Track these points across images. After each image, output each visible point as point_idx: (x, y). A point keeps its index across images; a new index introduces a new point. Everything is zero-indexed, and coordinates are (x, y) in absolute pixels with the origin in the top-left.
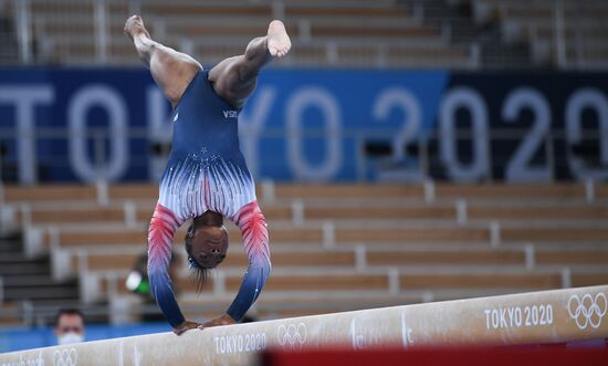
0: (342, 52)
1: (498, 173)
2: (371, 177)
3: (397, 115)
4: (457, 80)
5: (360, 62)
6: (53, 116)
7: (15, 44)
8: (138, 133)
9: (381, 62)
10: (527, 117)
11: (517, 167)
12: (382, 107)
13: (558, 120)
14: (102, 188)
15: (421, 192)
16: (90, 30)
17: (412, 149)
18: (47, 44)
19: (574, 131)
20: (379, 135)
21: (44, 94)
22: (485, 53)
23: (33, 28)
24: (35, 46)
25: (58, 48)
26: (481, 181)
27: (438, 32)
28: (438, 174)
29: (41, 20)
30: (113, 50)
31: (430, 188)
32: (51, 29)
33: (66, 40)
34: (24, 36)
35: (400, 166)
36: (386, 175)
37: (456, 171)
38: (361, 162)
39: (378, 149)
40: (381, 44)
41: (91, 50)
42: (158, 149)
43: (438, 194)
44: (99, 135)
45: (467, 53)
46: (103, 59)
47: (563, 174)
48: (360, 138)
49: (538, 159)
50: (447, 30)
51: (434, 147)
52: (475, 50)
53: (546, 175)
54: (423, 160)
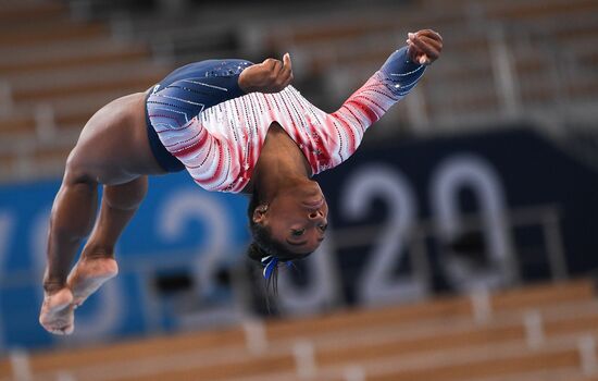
1: (349, 295)
2: (168, 325)
10: (379, 209)
11: (376, 283)
12: (172, 219)
13: (424, 208)
15: (239, 337)
17: (223, 277)
19: (448, 221)
26: (325, 310)
43: (270, 337)
47: (441, 286)
49: (403, 268)
53: (414, 290)
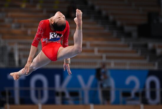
0: (116, 64)
3: (133, 84)
4: (151, 73)
5: (121, 67)
7: (14, 61)
8: (52, 89)
9: (128, 67)
12: (128, 81)
14: (40, 106)
17: (137, 94)
20: (126, 90)
22: (159, 65)
23: (19, 56)
24: (20, 61)
27: (145, 58)
28: (145, 102)
29: (22, 54)
31: (142, 106)
32: (24, 56)
34: (17, 58)
35: (133, 99)
36: (129, 102)
37: (150, 101)
38: (121, 98)
39: (126, 94)
40: (128, 62)
42: (57, 94)
44: (39, 89)
45: (154, 65)
48: (121, 90)
50: (148, 58)
51: (144, 94)
52: (157, 64)
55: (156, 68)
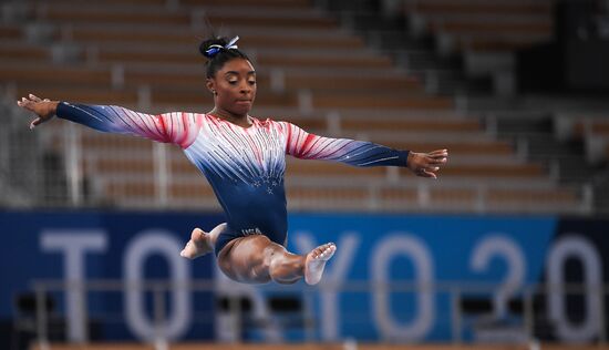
0: (434, 194)
2: (468, 337)
3: (499, 267)
4: (568, 226)
5: (456, 205)
6: (105, 265)
7: (64, 183)
9: (480, 206)
12: (480, 258)
16: (149, 167)
17: (515, 306)
18: (100, 183)
20: (476, 289)
21: (96, 241)
23: (84, 165)
24: (85, 185)
25: (111, 188)
27: (546, 171)
28: (545, 333)
29: (93, 157)
30: (175, 190)
32: (103, 167)
33: (120, 179)
34: (74, 174)
35: (501, 324)
36: (485, 335)
37: (565, 330)
38: (457, 319)
39: (476, 306)
40: (481, 185)
41: (150, 190)
42: (225, 304)
44: (158, 287)
45: (579, 196)
46: (163, 201)
48: (456, 292)
50: (555, 170)
51: (540, 303)
52: (588, 192)
54: (528, 318)
55: (585, 207)
